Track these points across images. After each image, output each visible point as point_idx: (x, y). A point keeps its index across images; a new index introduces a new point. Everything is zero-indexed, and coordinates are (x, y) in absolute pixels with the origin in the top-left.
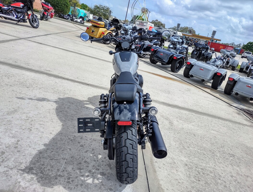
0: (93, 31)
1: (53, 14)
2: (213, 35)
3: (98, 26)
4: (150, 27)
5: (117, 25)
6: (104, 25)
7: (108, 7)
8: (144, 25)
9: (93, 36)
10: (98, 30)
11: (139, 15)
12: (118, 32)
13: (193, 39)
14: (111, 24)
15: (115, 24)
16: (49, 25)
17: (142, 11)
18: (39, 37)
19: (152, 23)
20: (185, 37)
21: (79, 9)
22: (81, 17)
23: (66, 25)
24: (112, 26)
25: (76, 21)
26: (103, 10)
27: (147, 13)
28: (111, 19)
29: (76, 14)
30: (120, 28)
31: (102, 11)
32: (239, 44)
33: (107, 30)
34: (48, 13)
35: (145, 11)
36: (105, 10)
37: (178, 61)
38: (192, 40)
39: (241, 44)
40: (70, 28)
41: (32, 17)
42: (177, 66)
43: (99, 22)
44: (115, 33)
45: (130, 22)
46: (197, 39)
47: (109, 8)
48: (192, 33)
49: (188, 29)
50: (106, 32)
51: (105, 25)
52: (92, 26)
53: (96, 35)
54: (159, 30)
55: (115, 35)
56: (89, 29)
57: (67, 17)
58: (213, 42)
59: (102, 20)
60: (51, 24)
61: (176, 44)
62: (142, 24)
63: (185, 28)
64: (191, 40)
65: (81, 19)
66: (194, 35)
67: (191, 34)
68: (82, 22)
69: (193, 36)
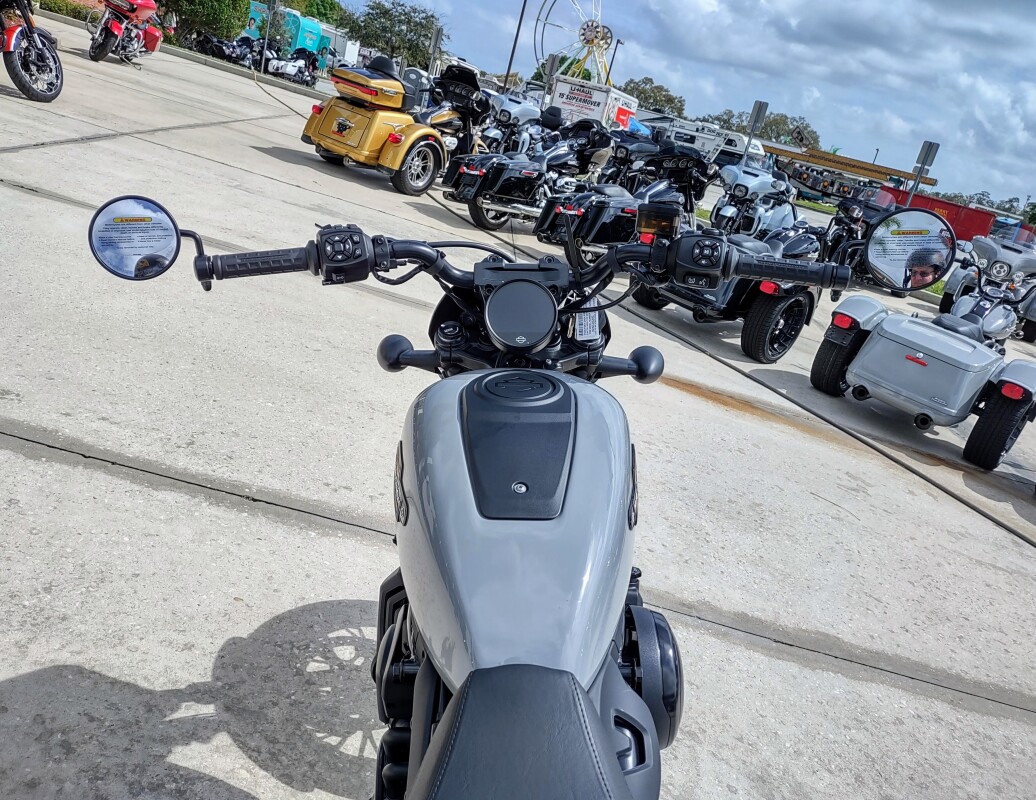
0: (342, 128)
1: (157, 34)
2: (924, 163)
3: (371, 103)
4: (620, 110)
5: (469, 99)
6: (401, 96)
7: (429, 14)
8: (593, 100)
9: (343, 152)
10: (371, 120)
11: (571, 55)
12: (472, 136)
13: (813, 171)
14: (439, 93)
15: (456, 94)
16: (129, 85)
17: (583, 38)
18: (42, 149)
19: (625, 90)
20: (777, 161)
21: (298, 14)
22: (301, 53)
23: (218, 89)
24: (444, 103)
25: (277, 69)
26: (409, 22)
27: (606, 46)
28: (439, 66)
29: (278, 37)
30: (483, 112)
31: (402, 30)
32: (1011, 201)
33: (417, 120)
34: (129, 26)
35: (594, 35)
36: (416, 24)
37: (783, 306)
38: (805, 176)
39: (1017, 200)
40: (236, 106)
41: (24, 44)
42: (774, 330)
43: (376, 83)
44: (455, 140)
45: (528, 83)
46: (829, 171)
47: (432, 16)
48: (806, 146)
49: (785, 123)
50: (409, 132)
51: (404, 97)
52: (338, 98)
53: (359, 146)
54: (658, 125)
55: (453, 147)
56: (324, 112)
57: (238, 51)
58: (901, 188)
59: (391, 73)
60: (138, 83)
61: (752, 201)
62: (583, 94)
63: (775, 120)
64: (801, 174)
65: (301, 63)
66: (816, 155)
67: (804, 149)
68: (307, 73)
69: (814, 156)
